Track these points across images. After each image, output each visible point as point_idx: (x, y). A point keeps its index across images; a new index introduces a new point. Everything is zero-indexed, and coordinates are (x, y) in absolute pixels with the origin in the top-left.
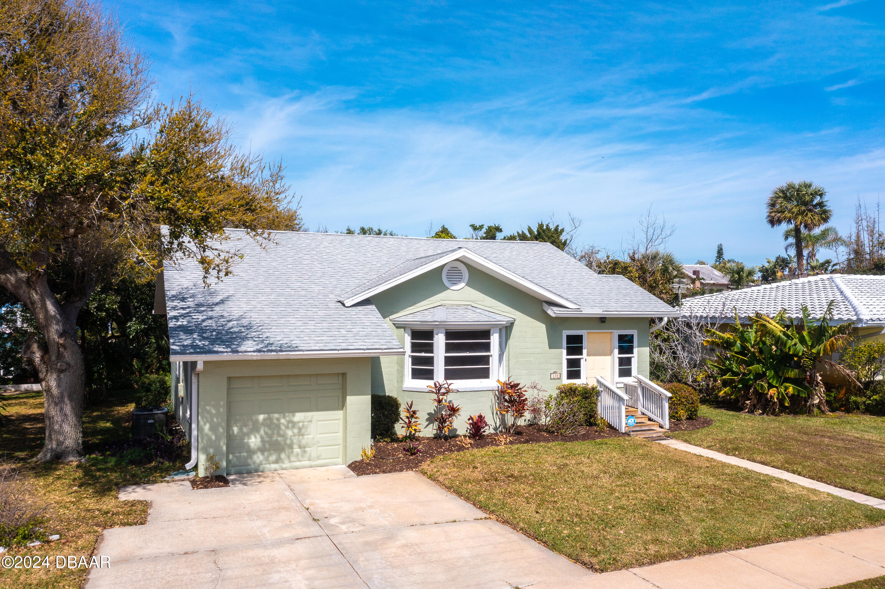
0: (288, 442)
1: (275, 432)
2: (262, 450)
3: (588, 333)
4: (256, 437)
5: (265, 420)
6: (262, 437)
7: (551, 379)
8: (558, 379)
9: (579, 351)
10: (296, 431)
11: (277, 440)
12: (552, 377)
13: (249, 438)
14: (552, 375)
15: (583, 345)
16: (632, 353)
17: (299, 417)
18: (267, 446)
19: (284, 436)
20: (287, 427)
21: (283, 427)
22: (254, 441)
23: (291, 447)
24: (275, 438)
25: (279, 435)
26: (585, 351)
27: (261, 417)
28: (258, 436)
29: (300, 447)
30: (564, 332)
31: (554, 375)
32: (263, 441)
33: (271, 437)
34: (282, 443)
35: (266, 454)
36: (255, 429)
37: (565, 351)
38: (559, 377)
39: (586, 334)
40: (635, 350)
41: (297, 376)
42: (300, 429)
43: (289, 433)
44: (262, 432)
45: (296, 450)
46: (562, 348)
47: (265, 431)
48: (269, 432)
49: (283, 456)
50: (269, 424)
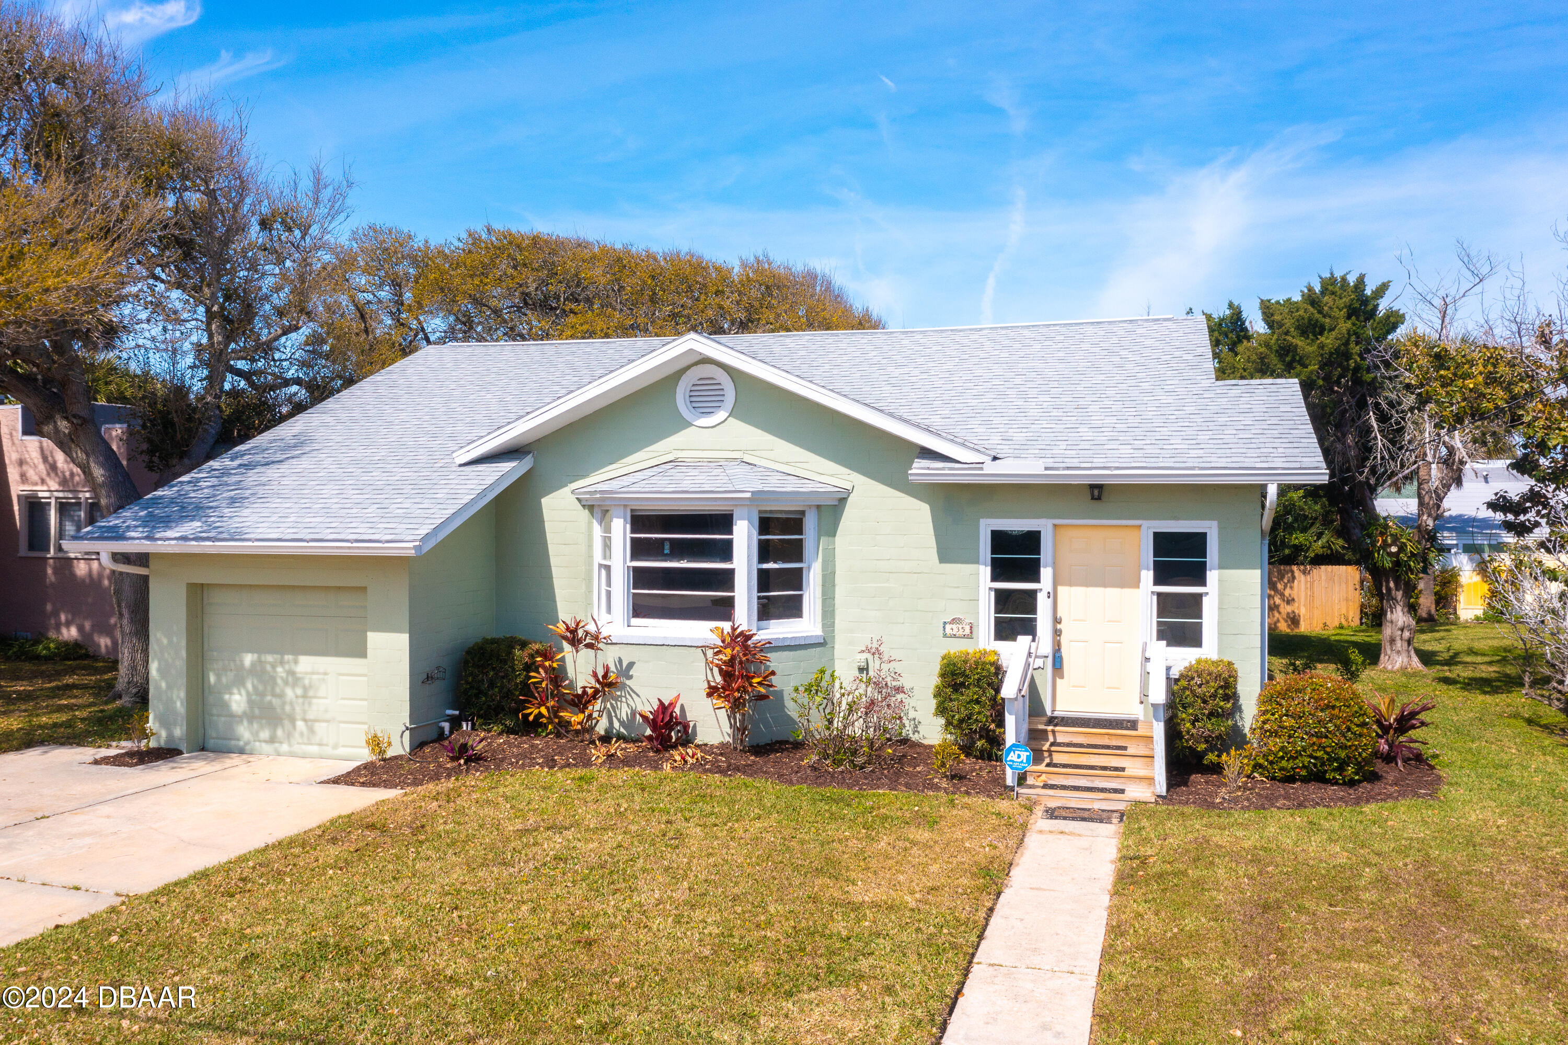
0: (288, 708)
1: (269, 688)
2: (250, 717)
3: (1055, 526)
4: (240, 694)
5: (253, 664)
6: (248, 693)
7: (945, 636)
8: (964, 636)
9: (1031, 571)
10: (299, 691)
11: (270, 702)
12: (948, 631)
13: (231, 694)
14: (948, 627)
15: (1042, 557)
16: (1202, 582)
17: (306, 664)
18: (257, 711)
19: (281, 696)
20: (286, 683)
21: (279, 681)
22: (237, 701)
23: (293, 721)
24: (269, 698)
25: (274, 695)
26: (1046, 573)
27: (248, 659)
28: (243, 692)
29: (305, 720)
30: (981, 520)
31: (954, 626)
32: (250, 702)
33: (262, 695)
34: (279, 710)
35: (255, 726)
36: (239, 682)
37: (985, 571)
38: (967, 631)
39: (1050, 528)
40: (1212, 576)
41: (304, 588)
42: (306, 689)
43: (289, 693)
44: (249, 686)
45: (300, 724)
46: (976, 561)
47: (254, 686)
48: (261, 688)
49: (279, 732)
50: (258, 671)
